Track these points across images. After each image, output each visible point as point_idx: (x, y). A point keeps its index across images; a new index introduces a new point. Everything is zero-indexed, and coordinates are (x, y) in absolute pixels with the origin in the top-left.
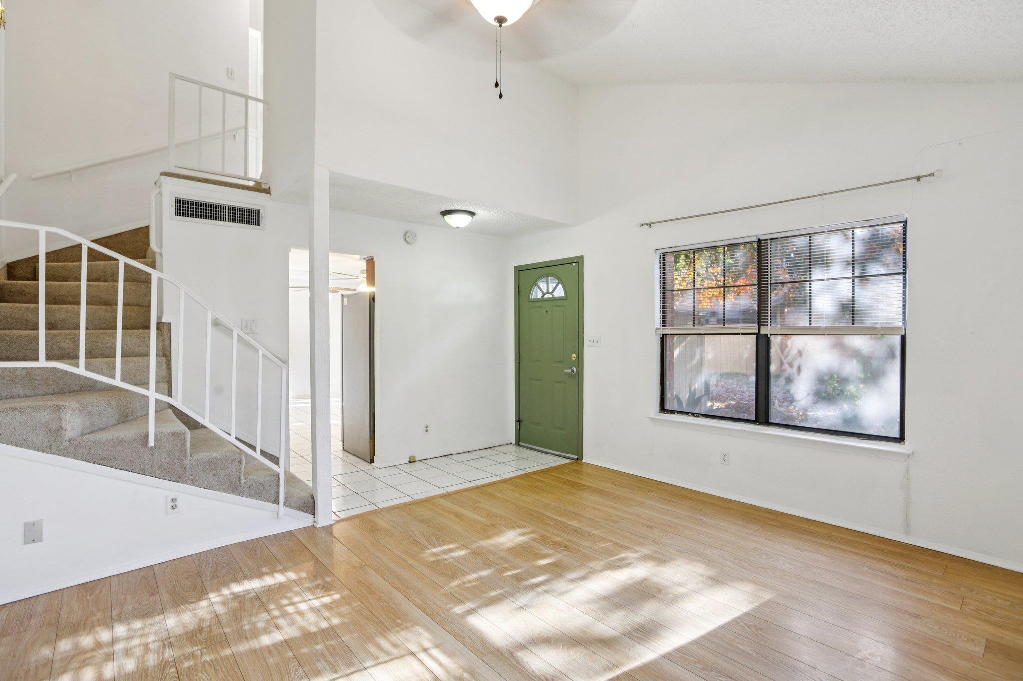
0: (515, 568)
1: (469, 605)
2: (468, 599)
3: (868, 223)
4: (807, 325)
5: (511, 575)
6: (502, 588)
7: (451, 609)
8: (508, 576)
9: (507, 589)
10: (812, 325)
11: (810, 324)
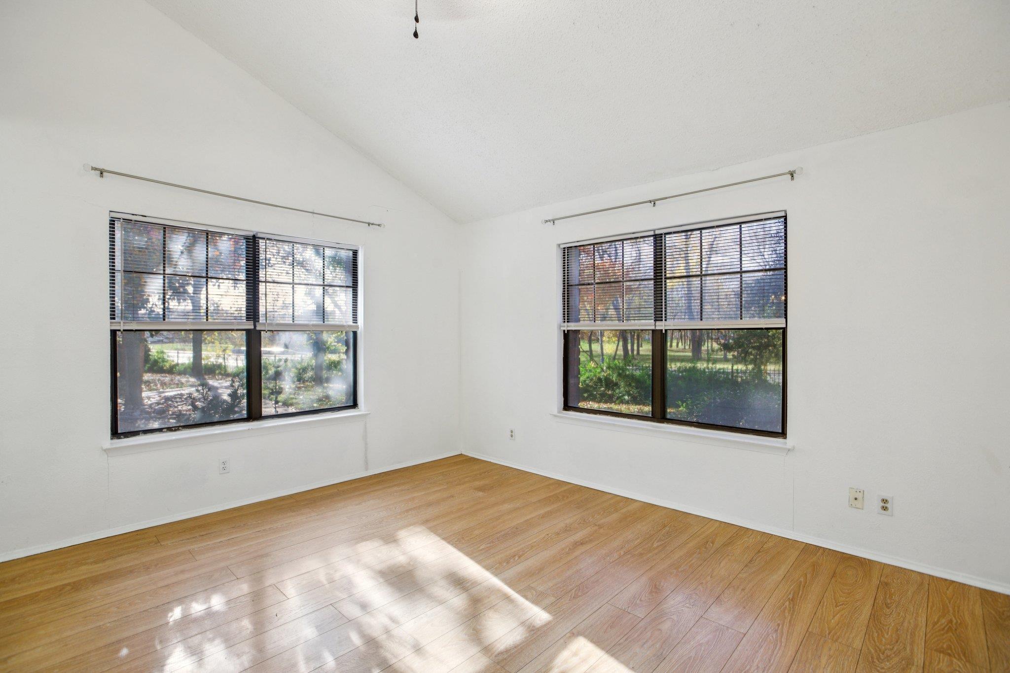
3: (337, 246)
4: (291, 322)
10: (295, 322)
11: (293, 322)
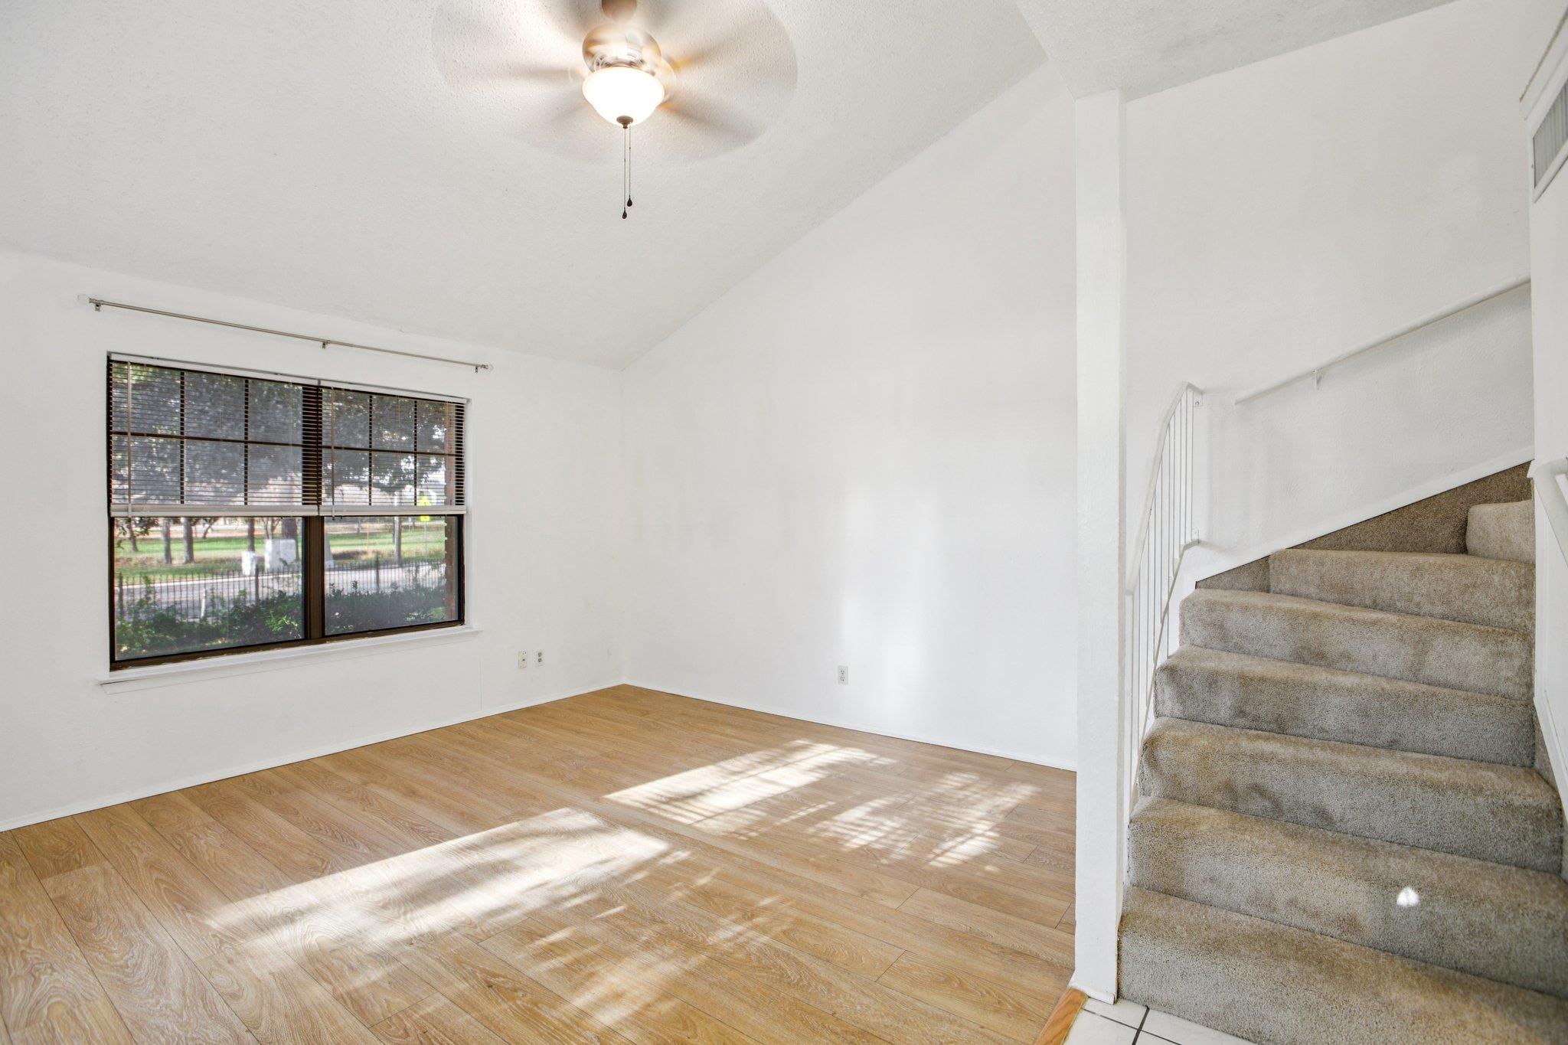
0: (606, 920)
1: (669, 860)
2: (669, 866)
5: (614, 907)
6: (628, 886)
7: (692, 855)
8: (620, 905)
9: (621, 885)
